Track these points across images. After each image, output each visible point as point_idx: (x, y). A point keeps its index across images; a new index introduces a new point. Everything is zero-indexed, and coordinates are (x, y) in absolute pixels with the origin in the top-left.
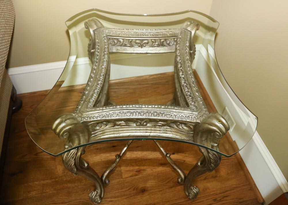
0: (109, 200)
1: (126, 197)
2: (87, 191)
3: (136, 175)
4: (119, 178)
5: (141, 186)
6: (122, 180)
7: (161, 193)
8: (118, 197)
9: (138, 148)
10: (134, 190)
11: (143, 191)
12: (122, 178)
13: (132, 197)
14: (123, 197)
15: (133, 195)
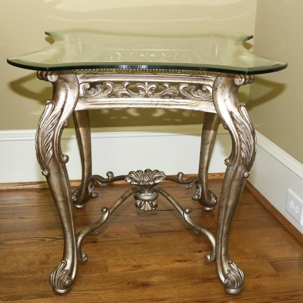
0: (83, 292)
1: (114, 291)
2: (45, 283)
3: (133, 270)
4: (101, 272)
5: (141, 280)
6: (107, 273)
7: (177, 288)
8: (99, 290)
9: (137, 245)
10: (129, 284)
11: (145, 285)
12: (107, 272)
13: (125, 291)
14: (109, 291)
15: (127, 289)
